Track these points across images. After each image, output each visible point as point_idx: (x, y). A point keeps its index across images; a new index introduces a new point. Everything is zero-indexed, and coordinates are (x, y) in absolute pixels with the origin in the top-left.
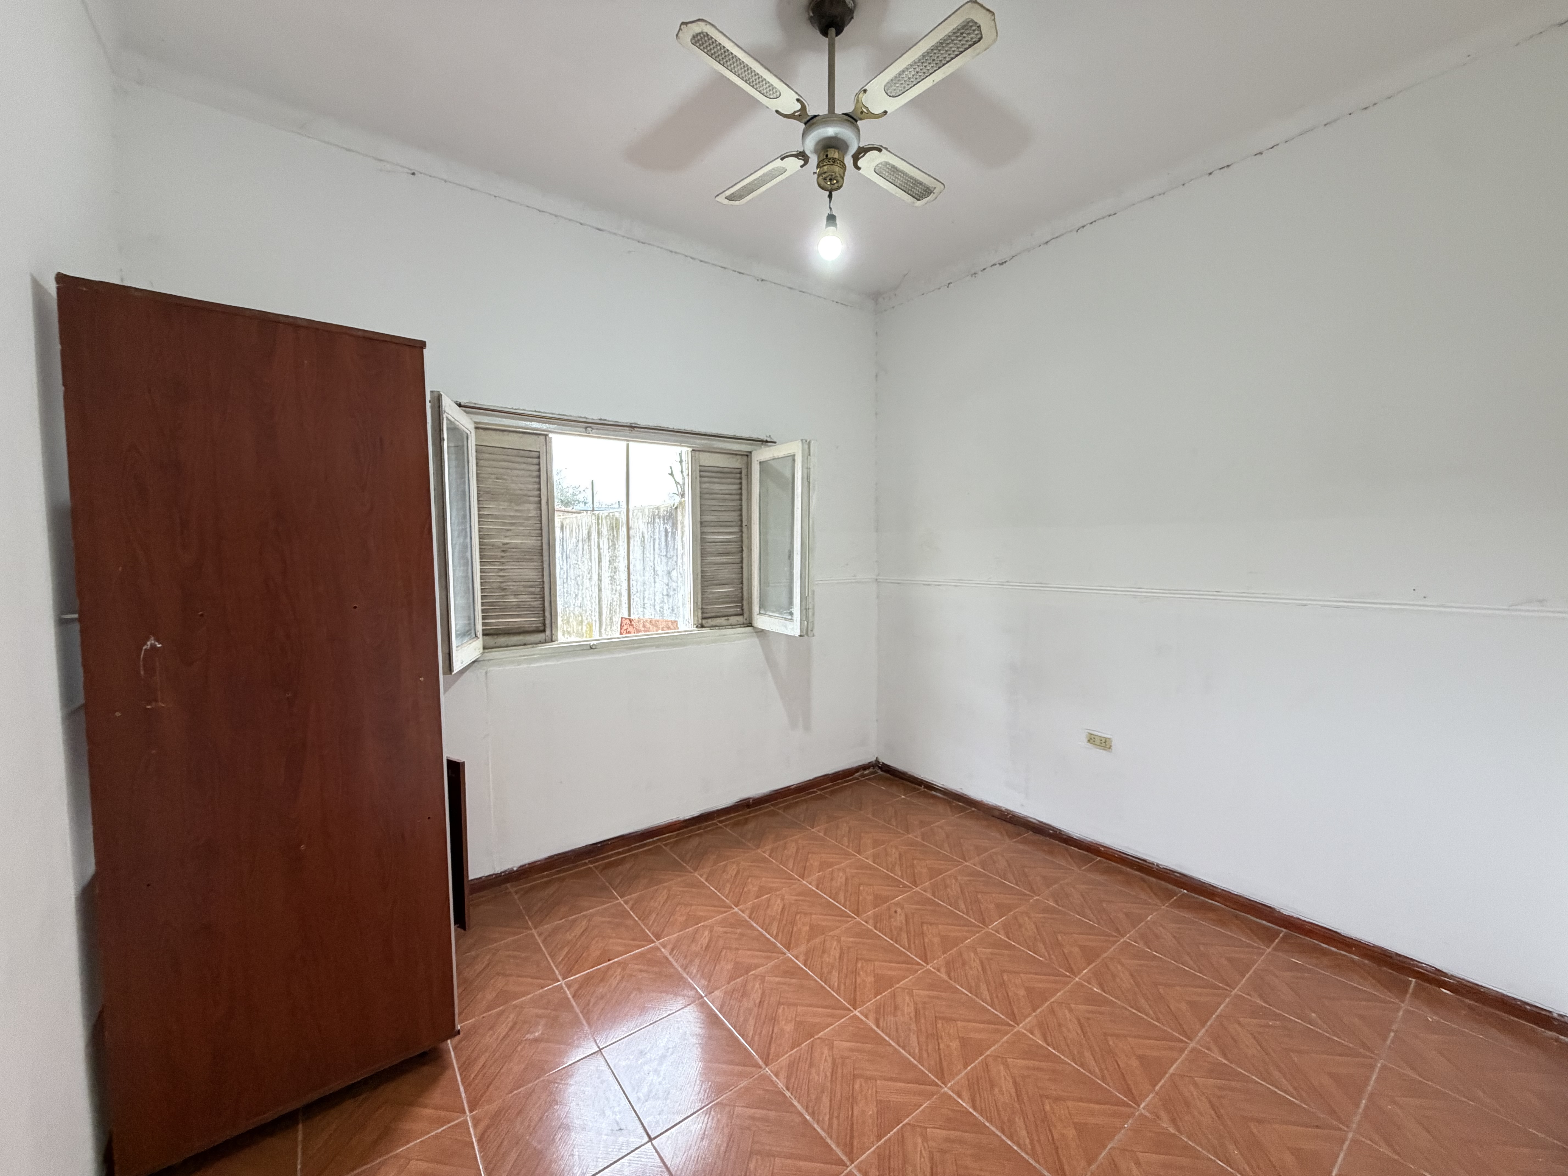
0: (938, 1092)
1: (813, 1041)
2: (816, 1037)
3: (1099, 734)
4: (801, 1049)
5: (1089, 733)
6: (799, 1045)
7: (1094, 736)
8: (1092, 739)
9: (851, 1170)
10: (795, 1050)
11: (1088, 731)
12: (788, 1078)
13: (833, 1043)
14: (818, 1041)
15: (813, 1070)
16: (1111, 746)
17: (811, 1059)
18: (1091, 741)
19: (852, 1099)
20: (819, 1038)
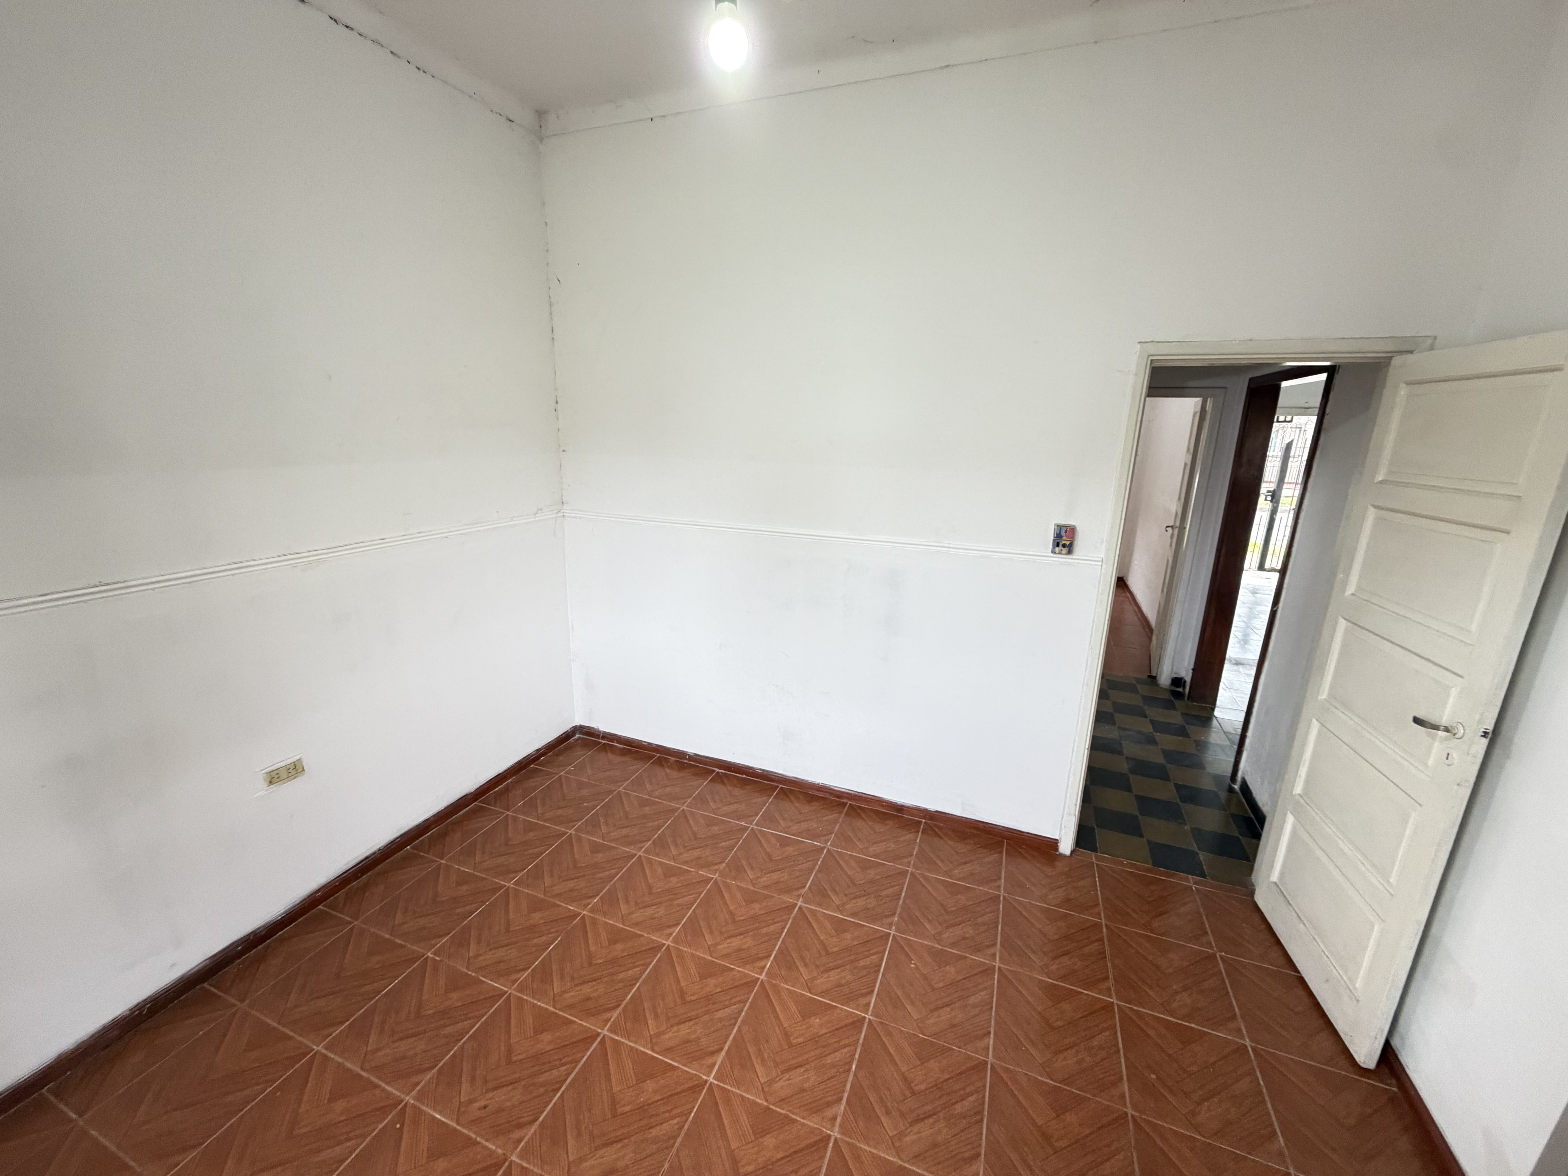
0: (768, 981)
1: (773, 1105)
2: (765, 1104)
3: (283, 764)
4: (789, 1111)
5: (267, 773)
6: (787, 1116)
7: (275, 773)
8: (274, 778)
9: (871, 1015)
10: (794, 1117)
11: (264, 771)
12: (829, 1105)
13: (765, 1083)
14: (770, 1099)
15: (806, 1085)
16: (303, 768)
17: (795, 1094)
18: (274, 780)
19: (815, 1039)
20: (767, 1101)
